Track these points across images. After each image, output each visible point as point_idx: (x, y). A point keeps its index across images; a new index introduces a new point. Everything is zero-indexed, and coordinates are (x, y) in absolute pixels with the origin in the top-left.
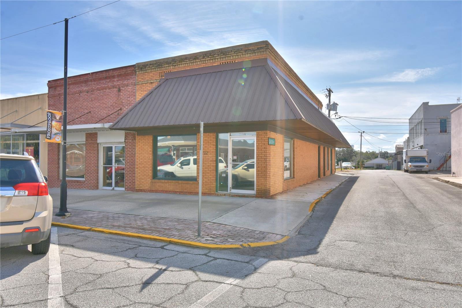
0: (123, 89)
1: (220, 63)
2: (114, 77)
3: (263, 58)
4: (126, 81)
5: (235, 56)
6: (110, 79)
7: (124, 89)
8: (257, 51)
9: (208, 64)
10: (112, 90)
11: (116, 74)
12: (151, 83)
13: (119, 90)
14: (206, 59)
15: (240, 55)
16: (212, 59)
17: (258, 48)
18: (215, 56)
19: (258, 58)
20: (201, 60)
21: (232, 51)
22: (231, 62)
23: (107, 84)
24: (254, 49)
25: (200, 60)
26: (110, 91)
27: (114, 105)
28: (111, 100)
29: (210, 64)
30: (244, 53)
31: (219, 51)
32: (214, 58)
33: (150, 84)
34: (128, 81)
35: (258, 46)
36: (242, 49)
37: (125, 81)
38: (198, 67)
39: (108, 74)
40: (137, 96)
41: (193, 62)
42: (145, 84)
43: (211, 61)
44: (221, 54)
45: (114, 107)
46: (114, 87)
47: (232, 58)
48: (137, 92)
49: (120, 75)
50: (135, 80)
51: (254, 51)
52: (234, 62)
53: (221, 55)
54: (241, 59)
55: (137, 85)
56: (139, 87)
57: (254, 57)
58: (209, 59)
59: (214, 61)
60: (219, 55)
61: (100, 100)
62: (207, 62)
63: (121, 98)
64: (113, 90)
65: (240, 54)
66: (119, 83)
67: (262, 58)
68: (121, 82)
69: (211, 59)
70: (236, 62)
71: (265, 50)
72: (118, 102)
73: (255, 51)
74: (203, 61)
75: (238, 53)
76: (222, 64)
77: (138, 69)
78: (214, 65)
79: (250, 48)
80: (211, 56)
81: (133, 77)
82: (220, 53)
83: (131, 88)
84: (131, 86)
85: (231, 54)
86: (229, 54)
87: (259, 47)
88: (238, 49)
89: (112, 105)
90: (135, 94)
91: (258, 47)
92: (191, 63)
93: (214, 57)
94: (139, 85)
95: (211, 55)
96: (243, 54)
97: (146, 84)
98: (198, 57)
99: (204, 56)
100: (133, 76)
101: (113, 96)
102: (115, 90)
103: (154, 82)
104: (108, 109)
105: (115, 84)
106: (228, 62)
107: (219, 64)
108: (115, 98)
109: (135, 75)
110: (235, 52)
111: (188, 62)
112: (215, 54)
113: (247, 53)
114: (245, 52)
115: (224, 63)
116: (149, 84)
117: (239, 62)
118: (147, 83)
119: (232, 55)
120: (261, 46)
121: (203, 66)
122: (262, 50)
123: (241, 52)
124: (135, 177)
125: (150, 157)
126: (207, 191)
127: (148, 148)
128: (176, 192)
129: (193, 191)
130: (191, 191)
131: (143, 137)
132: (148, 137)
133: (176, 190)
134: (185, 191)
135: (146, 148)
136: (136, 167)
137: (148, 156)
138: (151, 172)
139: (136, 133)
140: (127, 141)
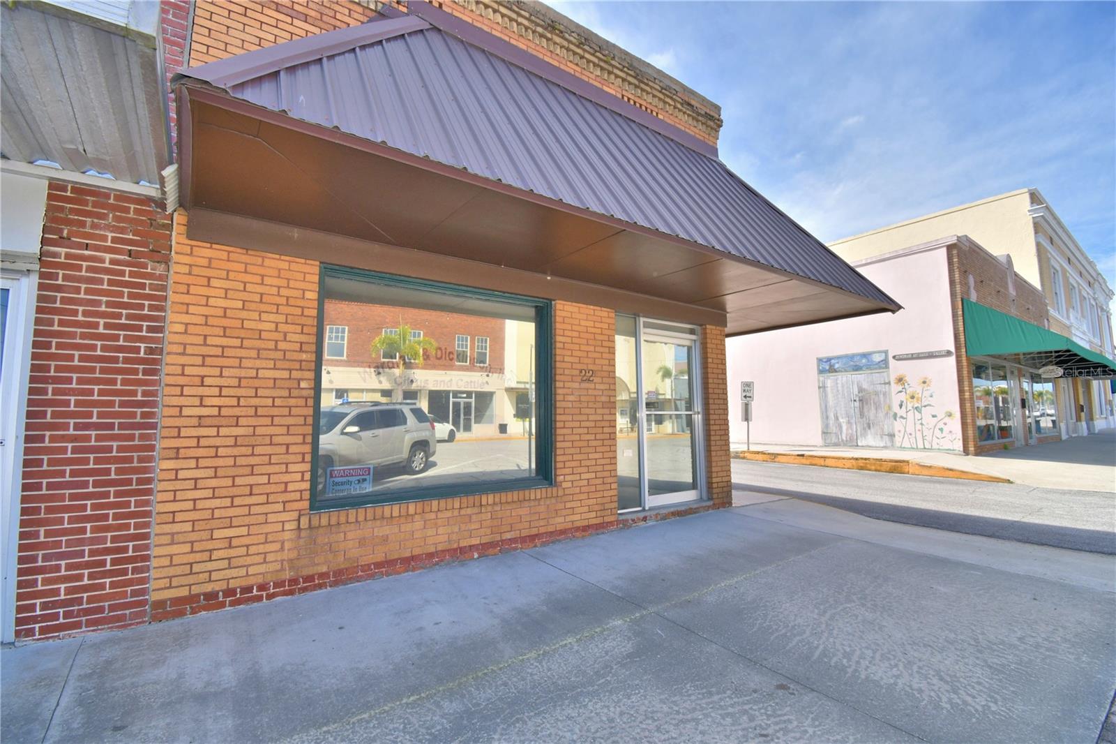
3: (711, 143)
9: (589, 74)
65: (670, 102)
74: (574, 54)
75: (667, 97)
121: (571, 68)
123: (674, 97)
124: (147, 514)
125: (299, 381)
126: (593, 515)
127: (282, 327)
128: (462, 550)
129: (542, 530)
130: (534, 531)
131: (245, 258)
132: (285, 265)
133: (464, 543)
134: (508, 536)
135: (273, 326)
136: (159, 444)
137: (285, 374)
138: (304, 467)
139: (179, 218)
140: (70, 256)
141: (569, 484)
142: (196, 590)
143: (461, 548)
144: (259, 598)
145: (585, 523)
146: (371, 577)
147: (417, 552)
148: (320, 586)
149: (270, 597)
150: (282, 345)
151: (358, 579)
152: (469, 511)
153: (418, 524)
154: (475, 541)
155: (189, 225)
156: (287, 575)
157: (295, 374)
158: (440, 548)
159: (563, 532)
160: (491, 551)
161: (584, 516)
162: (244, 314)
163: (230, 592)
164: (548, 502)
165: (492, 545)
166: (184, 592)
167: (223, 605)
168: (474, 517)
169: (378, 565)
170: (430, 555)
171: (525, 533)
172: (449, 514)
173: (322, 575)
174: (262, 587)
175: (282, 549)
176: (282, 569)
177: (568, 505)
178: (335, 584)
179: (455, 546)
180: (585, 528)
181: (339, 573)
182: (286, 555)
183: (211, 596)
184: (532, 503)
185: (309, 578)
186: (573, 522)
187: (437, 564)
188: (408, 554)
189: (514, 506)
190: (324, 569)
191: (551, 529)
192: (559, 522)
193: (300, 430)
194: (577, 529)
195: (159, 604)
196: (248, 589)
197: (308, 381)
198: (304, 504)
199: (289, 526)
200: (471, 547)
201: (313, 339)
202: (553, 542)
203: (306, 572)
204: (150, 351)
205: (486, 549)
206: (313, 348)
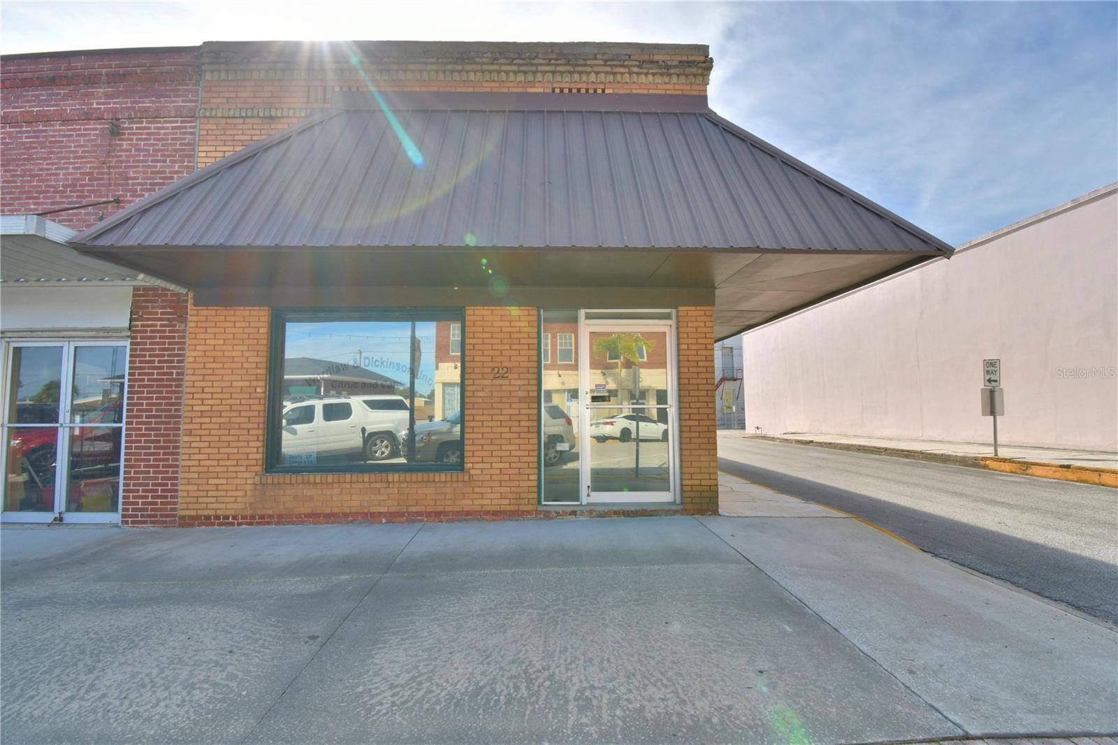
0: (132, 129)
1: (553, 91)
2: (93, 80)
3: (694, 93)
4: (151, 102)
5: (606, 73)
6: (72, 88)
7: (137, 128)
8: (677, 70)
9: (509, 84)
10: (80, 130)
11: (104, 71)
12: (271, 118)
13: (116, 131)
14: (504, 68)
15: (622, 74)
16: (525, 73)
17: (680, 62)
18: (536, 61)
19: (680, 92)
20: (486, 67)
21: (596, 55)
22: (591, 91)
23: (58, 105)
24: (669, 63)
25: (478, 67)
26: (71, 130)
27: (81, 185)
28: (70, 163)
29: (515, 84)
30: (636, 70)
31: (550, 50)
32: (534, 68)
33: (265, 121)
34: (160, 102)
35: (681, 55)
36: (630, 56)
37: (147, 100)
38: (470, 90)
39: (63, 66)
40: (200, 160)
41: (452, 71)
42: (241, 121)
43: (521, 77)
44: (557, 60)
45: (83, 191)
46: (88, 117)
47: (593, 77)
48: (201, 143)
49: (124, 75)
50: (196, 101)
51: (668, 67)
52: (599, 91)
53: (559, 62)
54: (626, 86)
55: (202, 120)
56: (215, 127)
57: (668, 87)
58: (515, 68)
59: (530, 78)
60: (550, 60)
61: (14, 160)
62: (503, 75)
63: (121, 162)
64: (85, 130)
65: (622, 70)
66: (115, 103)
67: (689, 93)
68: (126, 103)
69: (522, 68)
70: (607, 91)
71: (700, 71)
72: (104, 173)
73: (672, 71)
74: (490, 72)
75: (616, 66)
76: (557, 91)
77: (211, 63)
78: (530, 90)
79: (657, 58)
80: (523, 59)
81: (186, 90)
82: (555, 56)
83: (173, 128)
84: (176, 122)
85: (591, 66)
86: (585, 65)
87: (685, 58)
88: (618, 55)
89: (74, 185)
90: (193, 150)
91: (679, 58)
92: (444, 72)
93: (532, 65)
94: (212, 121)
95: (523, 56)
96: (630, 73)
97: (247, 121)
98: (473, 54)
99: (498, 56)
100: (187, 85)
101: (80, 150)
102: (96, 129)
103: (282, 117)
104: (54, 198)
105: (95, 106)
106: (579, 90)
107: (550, 91)
108: (93, 157)
109: (197, 84)
110: (606, 61)
111: (434, 67)
112: (537, 57)
113: (645, 71)
114: (640, 67)
115: (566, 91)
116: (259, 121)
117: (617, 94)
118: (252, 117)
119: (597, 69)
120: (691, 58)
121: (487, 87)
122: (693, 70)
123: (626, 63)
124: (177, 466)
125: (255, 388)
126: (507, 502)
127: (246, 354)
128: (372, 514)
129: (448, 509)
130: (440, 509)
131: (225, 313)
132: (247, 313)
133: (373, 510)
134: (414, 509)
135: (240, 354)
136: (183, 427)
137: (247, 384)
138: (259, 444)
139: (191, 295)
140: (142, 326)
141: (479, 472)
142: (200, 513)
143: (371, 513)
144: (233, 524)
145: (498, 508)
146: (302, 523)
147: (335, 510)
148: (268, 523)
149: (239, 524)
150: (246, 365)
151: (293, 523)
152: (378, 485)
153: (336, 491)
154: (384, 510)
155: (195, 298)
156: (249, 512)
157: (254, 384)
158: (354, 510)
159: (468, 513)
160: (398, 519)
161: (494, 502)
162: (224, 348)
163: (217, 517)
164: (455, 485)
165: (400, 514)
166: (193, 513)
167: (213, 524)
168: (382, 490)
169: (307, 515)
170: (346, 515)
171: (430, 509)
172: (361, 486)
173: (270, 516)
174: (235, 518)
175: (246, 495)
176: (246, 508)
177: (477, 490)
178: (278, 523)
179: (366, 511)
180: (495, 513)
181: (280, 516)
182: (247, 500)
183: (208, 518)
184: (438, 485)
185: (262, 517)
186: (482, 506)
187: (351, 522)
188: (328, 511)
189: (420, 485)
190: (271, 512)
191: (457, 509)
192: (466, 504)
193: (258, 420)
194: (487, 513)
195: (182, 518)
196: (227, 517)
197: (261, 388)
198: (259, 468)
199: (249, 481)
200: (380, 513)
201: (264, 360)
202: (459, 521)
203: (260, 512)
204: (178, 374)
205: (393, 517)
206: (264, 365)
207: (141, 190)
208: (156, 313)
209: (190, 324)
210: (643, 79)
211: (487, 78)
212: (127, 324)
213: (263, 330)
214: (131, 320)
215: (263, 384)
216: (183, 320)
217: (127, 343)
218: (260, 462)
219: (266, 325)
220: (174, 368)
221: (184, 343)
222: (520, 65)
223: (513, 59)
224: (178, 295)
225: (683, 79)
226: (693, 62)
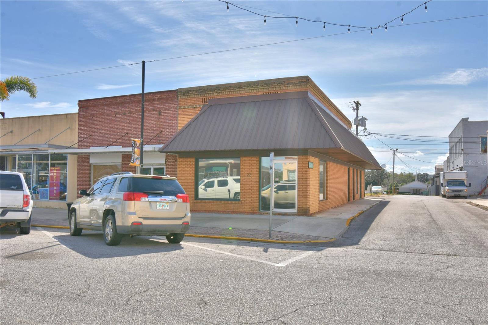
0: (163, 113)
1: (264, 93)
2: (154, 100)
3: (304, 90)
4: (167, 105)
5: (278, 87)
6: (149, 102)
7: (165, 112)
8: (298, 84)
9: (252, 93)
10: (152, 113)
11: (156, 98)
12: (194, 108)
13: (160, 114)
14: (250, 89)
15: (283, 87)
16: (256, 89)
17: (299, 82)
18: (259, 86)
19: (300, 91)
20: (246, 89)
21: (275, 82)
22: (274, 93)
23: (147, 107)
24: (296, 83)
25: (244, 89)
26: (150, 114)
27: (153, 128)
28: (151, 122)
29: (253, 93)
30: (286, 85)
31: (262, 83)
32: (258, 88)
33: (193, 109)
34: (169, 105)
35: (299, 80)
36: (284, 82)
37: (166, 105)
38: (242, 96)
39: (147, 97)
40: (179, 120)
41: (237, 91)
42: (187, 109)
43: (255, 91)
44: (264, 85)
45: (154, 129)
46: (154, 110)
47: (274, 89)
48: (179, 116)
49: (161, 99)
50: (177, 104)
51: (296, 84)
52: (276, 93)
53: (265, 86)
54: (284, 90)
55: (179, 110)
56: (182, 111)
57: (296, 89)
58: (253, 89)
59: (257, 91)
60: (262, 85)
61: (138, 122)
62: (250, 91)
63: (162, 121)
64: (153, 113)
65: (282, 86)
66: (159, 106)
67: (302, 91)
68: (162, 106)
69: (255, 88)
70: (278, 93)
71: (305, 84)
72: (158, 125)
73: (297, 85)
74: (247, 90)
75: (281, 85)
76: (265, 94)
77: (180, 94)
78: (257, 94)
79: (292, 82)
80: (255, 86)
81: (175, 102)
82: (264, 84)
83: (173, 112)
84: (173, 110)
85: (274, 86)
86: (272, 86)
87: (300, 81)
88: (281, 82)
89: (152, 128)
90: (177, 117)
91: (299, 81)
92: (235, 91)
93: (258, 87)
94: (181, 109)
95: (255, 85)
96: (285, 87)
97: (189, 109)
98: (242, 86)
99: (249, 86)
100: (175, 100)
101: (153, 118)
102: (155, 113)
103: (197, 107)
104: (148, 131)
105: (155, 107)
106: (271, 93)
107: (263, 94)
108: (155, 120)
109: (177, 100)
110: (278, 84)
111: (233, 90)
112: (259, 85)
113: (289, 86)
114: (287, 85)
115: (267, 93)
116: (191, 109)
117: (281, 93)
118: (190, 108)
119: (275, 86)
120: (302, 80)
121: (246, 94)
122: (303, 84)
123: (283, 84)
125: (192, 178)
126: (251, 210)
127: (190, 170)
128: (219, 211)
129: (236, 211)
130: (234, 211)
131: (185, 159)
132: (190, 159)
133: (219, 210)
134: (228, 210)
135: (189, 170)
137: (190, 177)
138: (193, 192)
139: (178, 155)
140: (168, 163)
141: (244, 201)
145: (248, 211)
147: (210, 210)
148: (196, 212)
150: (190, 173)
151: (201, 212)
153: (210, 205)
154: (221, 210)
155: (179, 156)
157: (192, 177)
158: (214, 210)
159: (241, 212)
160: (224, 213)
161: (248, 210)
162: (185, 168)
164: (238, 205)
169: (204, 211)
171: (232, 210)
172: (216, 204)
173: (196, 210)
177: (243, 206)
178: (198, 212)
180: (248, 213)
184: (234, 204)
185: (194, 210)
186: (244, 210)
187: (214, 213)
189: (230, 204)
190: (196, 209)
191: (238, 211)
192: (241, 210)
193: (193, 186)
194: (246, 212)
197: (193, 178)
198: (193, 198)
199: (192, 202)
200: (220, 211)
201: (194, 171)
202: (239, 214)
203: (194, 209)
204: (176, 175)
205: (223, 212)
206: (194, 173)
207: (166, 128)
208: (171, 160)
209: (178, 162)
210: (289, 88)
211: (246, 92)
212: (165, 163)
213: (193, 164)
214: (166, 161)
215: (194, 177)
216: (176, 161)
217: (165, 167)
218: (194, 197)
219: (194, 162)
220: (175, 173)
221: (177, 167)
222: (254, 88)
223: (253, 86)
224: (175, 155)
225: (300, 87)
226: (303, 81)
